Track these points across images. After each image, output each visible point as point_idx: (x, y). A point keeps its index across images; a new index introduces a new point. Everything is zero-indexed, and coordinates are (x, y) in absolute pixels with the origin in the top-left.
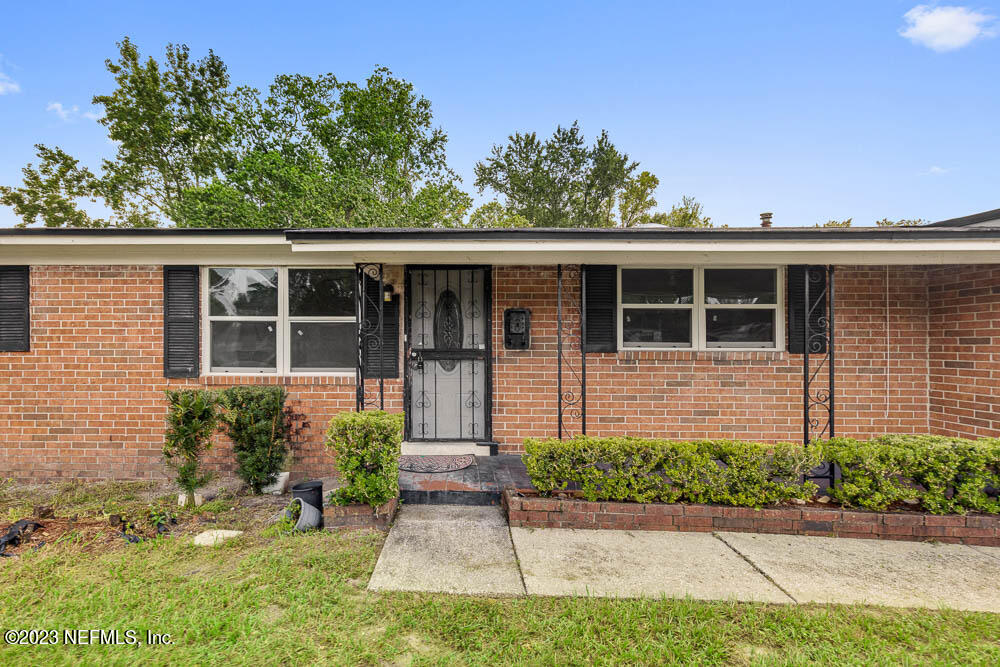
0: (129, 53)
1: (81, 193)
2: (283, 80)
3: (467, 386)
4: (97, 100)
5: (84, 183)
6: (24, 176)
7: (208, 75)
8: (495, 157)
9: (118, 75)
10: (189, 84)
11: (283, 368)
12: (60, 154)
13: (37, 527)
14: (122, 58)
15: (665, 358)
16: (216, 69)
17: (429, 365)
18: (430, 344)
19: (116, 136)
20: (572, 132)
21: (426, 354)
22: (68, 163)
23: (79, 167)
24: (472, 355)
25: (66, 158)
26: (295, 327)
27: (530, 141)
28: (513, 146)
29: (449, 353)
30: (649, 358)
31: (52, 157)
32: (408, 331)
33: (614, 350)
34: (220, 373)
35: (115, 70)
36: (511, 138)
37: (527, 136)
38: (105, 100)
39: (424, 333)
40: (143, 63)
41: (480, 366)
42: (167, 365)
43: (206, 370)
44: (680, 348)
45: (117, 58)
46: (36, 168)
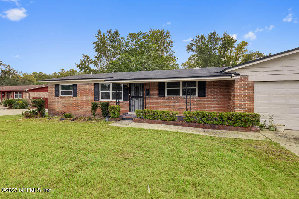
0: (99, 32)
1: (90, 64)
2: (130, 34)
3: (140, 103)
4: (93, 43)
5: (91, 62)
6: (80, 62)
7: (115, 35)
8: (192, 42)
9: (98, 37)
10: (111, 37)
11: (111, 99)
12: (87, 56)
13: (76, 119)
14: (98, 34)
15: (174, 98)
16: (117, 33)
17: (133, 99)
18: (134, 95)
19: (96, 51)
20: (214, 33)
21: (133, 97)
22: (88, 58)
23: (90, 58)
24: (141, 97)
25: (88, 57)
26: (113, 93)
27: (202, 37)
28: (197, 39)
29: (137, 97)
30: (171, 98)
31: (85, 57)
32: (130, 93)
33: (164, 96)
34: (102, 100)
35: (97, 36)
36: (196, 37)
37: (201, 35)
38: (95, 43)
39: (133, 93)
40: (102, 34)
41: (142, 99)
42: (95, 99)
43: (100, 100)
44: (178, 96)
45: (97, 34)
46: (82, 60)
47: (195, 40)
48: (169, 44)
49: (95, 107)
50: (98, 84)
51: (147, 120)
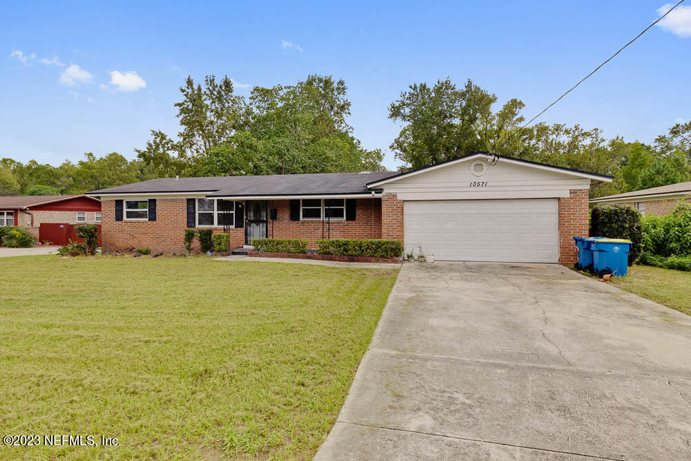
0: (190, 83)
1: (169, 150)
2: (256, 89)
3: (261, 230)
4: (175, 105)
5: (169, 145)
6: (146, 145)
7: (223, 88)
8: (402, 99)
9: (185, 93)
10: (215, 93)
11: (216, 224)
12: (160, 133)
13: (160, 255)
14: (187, 85)
15: (312, 222)
16: (227, 84)
17: (252, 224)
18: (252, 219)
19: (182, 123)
20: (446, 83)
21: (252, 222)
22: (163, 137)
23: (167, 138)
24: (263, 222)
25: (163, 135)
26: (218, 214)
27: (423, 87)
28: (412, 91)
29: (258, 221)
30: (308, 222)
31: (157, 135)
32: (246, 215)
33: (298, 219)
34: (200, 226)
35: (184, 91)
36: (411, 87)
37: (421, 85)
38: (179, 105)
39: (252, 215)
40: (195, 87)
41: (265, 225)
42: (187, 224)
43: (197, 225)
44: (317, 219)
45: (184, 85)
46: (151, 141)
47: (407, 95)
48: (342, 108)
49: (189, 237)
50: (194, 200)
51: (268, 253)
